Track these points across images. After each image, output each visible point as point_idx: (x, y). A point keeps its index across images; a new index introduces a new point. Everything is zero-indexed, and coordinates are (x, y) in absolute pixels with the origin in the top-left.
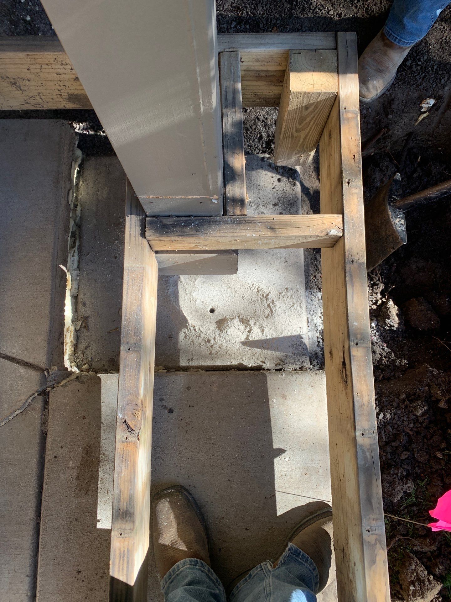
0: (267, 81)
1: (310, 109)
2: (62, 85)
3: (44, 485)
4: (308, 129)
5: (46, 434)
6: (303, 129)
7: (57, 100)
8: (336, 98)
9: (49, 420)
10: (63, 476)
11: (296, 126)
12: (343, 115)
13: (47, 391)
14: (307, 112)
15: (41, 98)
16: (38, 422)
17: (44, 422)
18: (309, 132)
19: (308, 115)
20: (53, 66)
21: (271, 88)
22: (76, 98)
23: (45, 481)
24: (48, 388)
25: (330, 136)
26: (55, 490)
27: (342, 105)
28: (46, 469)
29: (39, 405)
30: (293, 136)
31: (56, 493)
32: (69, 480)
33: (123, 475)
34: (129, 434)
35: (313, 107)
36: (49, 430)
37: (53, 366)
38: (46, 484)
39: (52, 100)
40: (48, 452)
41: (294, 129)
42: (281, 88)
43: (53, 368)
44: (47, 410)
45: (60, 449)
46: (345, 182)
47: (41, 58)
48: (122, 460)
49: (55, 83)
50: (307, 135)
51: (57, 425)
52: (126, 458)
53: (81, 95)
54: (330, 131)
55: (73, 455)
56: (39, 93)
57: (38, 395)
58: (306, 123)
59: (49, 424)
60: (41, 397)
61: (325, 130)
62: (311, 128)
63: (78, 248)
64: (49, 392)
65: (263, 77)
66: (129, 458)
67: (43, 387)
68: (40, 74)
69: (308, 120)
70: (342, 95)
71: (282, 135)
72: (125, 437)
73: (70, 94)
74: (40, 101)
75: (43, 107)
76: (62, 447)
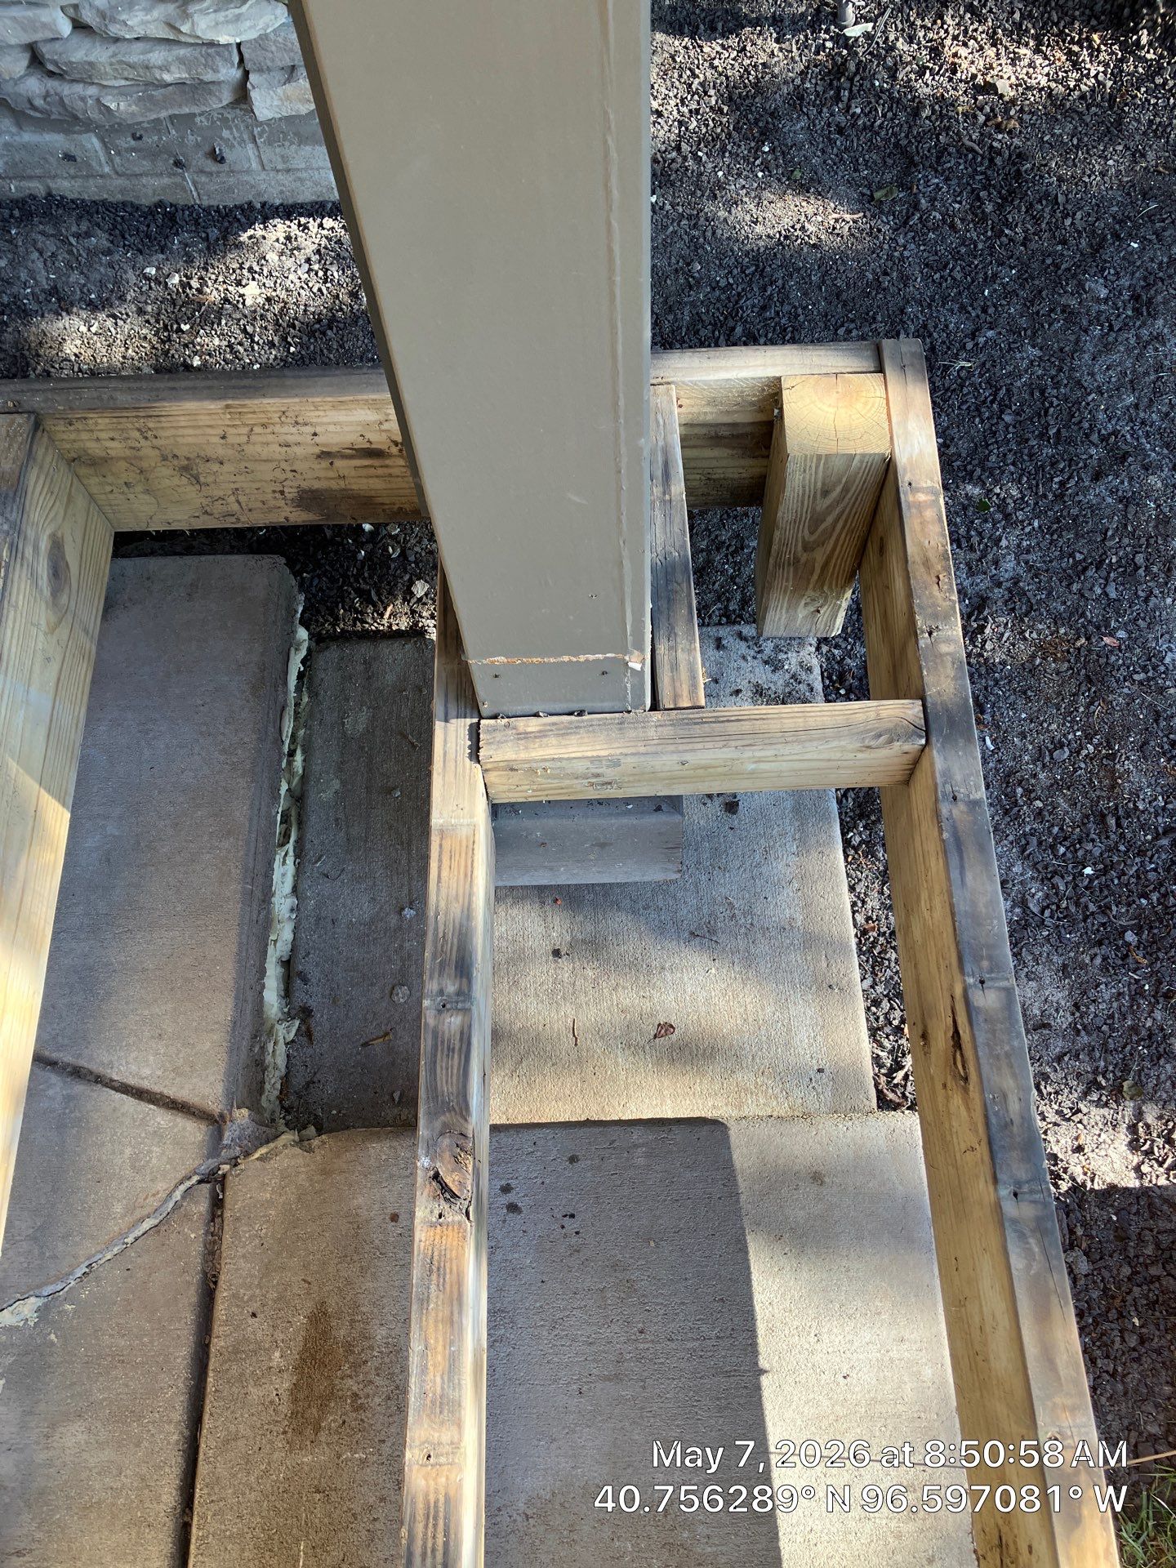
0: (734, 448)
1: (834, 494)
2: (288, 468)
3: (206, 1417)
4: (832, 542)
5: (215, 1283)
6: (821, 543)
7: (272, 503)
8: (888, 468)
9: (224, 1247)
10: (255, 1393)
11: (803, 537)
12: (907, 497)
13: (220, 1172)
14: (828, 501)
15: (238, 502)
16: (196, 1250)
17: (212, 1252)
18: (834, 549)
19: (830, 508)
20: (277, 429)
21: (743, 462)
22: (315, 498)
23: (207, 1408)
24: (222, 1166)
25: (882, 550)
26: (233, 1428)
27: (904, 478)
28: (211, 1374)
29: (202, 1207)
30: (797, 560)
31: (235, 1439)
32: (272, 1402)
33: (432, 1306)
34: (447, 1206)
35: (839, 489)
36: (224, 1269)
37: (238, 1108)
38: (211, 1414)
39: (261, 505)
40: (218, 1329)
41: (800, 544)
42: (764, 462)
43: (237, 1113)
44: (218, 1220)
45: (251, 1321)
46: (923, 632)
47: (254, 412)
48: (431, 1271)
49: (274, 465)
50: (829, 558)
51: (244, 1256)
52: (439, 1263)
53: (326, 490)
54: (882, 539)
55: (282, 1336)
56: (237, 489)
57: (200, 1182)
58: (826, 529)
59: (224, 1255)
60: (206, 1188)
61: (869, 544)
62: (837, 540)
63: (295, 848)
64: (224, 1176)
65: (725, 438)
66: (448, 1265)
67: (212, 1163)
68: (245, 447)
69: (830, 519)
70: (902, 460)
71: (771, 561)
72: (437, 1213)
73: (304, 491)
74: (236, 507)
75: (238, 519)
76: (254, 1315)
